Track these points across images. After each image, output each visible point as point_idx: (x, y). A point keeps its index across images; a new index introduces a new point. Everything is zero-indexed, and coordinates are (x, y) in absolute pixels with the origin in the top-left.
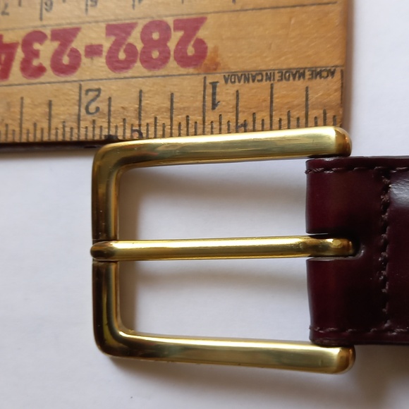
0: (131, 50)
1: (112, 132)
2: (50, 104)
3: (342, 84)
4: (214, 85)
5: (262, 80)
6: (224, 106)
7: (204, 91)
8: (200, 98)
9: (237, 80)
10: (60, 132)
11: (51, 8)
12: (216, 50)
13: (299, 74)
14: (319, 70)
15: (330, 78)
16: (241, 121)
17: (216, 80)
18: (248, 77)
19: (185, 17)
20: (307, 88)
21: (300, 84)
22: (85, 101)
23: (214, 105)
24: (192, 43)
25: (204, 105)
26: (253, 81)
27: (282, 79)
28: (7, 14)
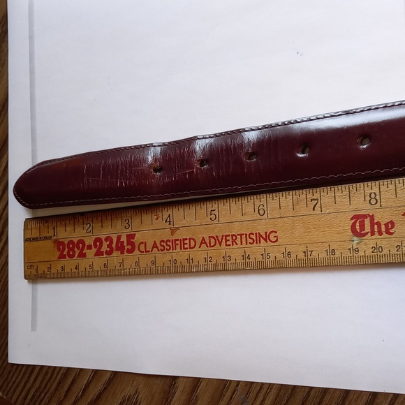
0: (78, 248)
2: (102, 226)
4: (54, 235)
5: (43, 237)
6: (51, 228)
9: (49, 237)
12: (55, 247)
13: (34, 239)
14: (29, 241)
15: (27, 238)
16: (47, 223)
17: (54, 237)
18: (46, 238)
21: (33, 237)
22: (91, 228)
23: (54, 228)
24: (61, 250)
25: (57, 228)
27: (37, 238)
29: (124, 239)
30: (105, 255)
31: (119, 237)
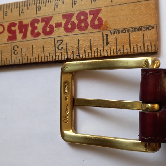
0: (73, 24)
1: (69, 56)
2: (43, 47)
3: (157, 32)
4: (107, 35)
5: (125, 32)
6: (111, 43)
7: (103, 38)
8: (102, 41)
9: (115, 33)
10: (48, 57)
11: (40, 9)
12: (106, 22)
13: (140, 29)
14: (147, 27)
15: (152, 30)
16: (118, 49)
17: (107, 34)
18: (120, 31)
19: (93, 9)
20: (143, 34)
21: (140, 33)
22: (57, 45)
23: (107, 43)
24: (97, 19)
25: (103, 44)
26: (122, 33)
27: (133, 32)
28: (24, 13)
29: (19, 36)
30: (40, 19)
31: (25, 36)
